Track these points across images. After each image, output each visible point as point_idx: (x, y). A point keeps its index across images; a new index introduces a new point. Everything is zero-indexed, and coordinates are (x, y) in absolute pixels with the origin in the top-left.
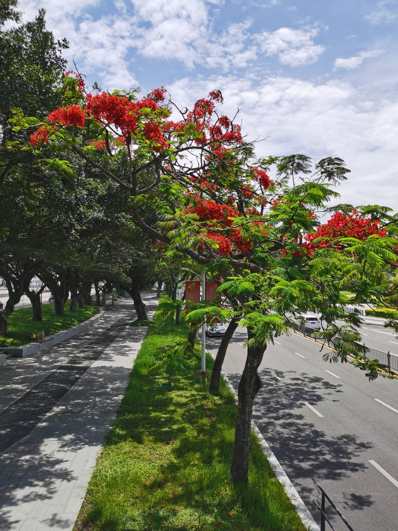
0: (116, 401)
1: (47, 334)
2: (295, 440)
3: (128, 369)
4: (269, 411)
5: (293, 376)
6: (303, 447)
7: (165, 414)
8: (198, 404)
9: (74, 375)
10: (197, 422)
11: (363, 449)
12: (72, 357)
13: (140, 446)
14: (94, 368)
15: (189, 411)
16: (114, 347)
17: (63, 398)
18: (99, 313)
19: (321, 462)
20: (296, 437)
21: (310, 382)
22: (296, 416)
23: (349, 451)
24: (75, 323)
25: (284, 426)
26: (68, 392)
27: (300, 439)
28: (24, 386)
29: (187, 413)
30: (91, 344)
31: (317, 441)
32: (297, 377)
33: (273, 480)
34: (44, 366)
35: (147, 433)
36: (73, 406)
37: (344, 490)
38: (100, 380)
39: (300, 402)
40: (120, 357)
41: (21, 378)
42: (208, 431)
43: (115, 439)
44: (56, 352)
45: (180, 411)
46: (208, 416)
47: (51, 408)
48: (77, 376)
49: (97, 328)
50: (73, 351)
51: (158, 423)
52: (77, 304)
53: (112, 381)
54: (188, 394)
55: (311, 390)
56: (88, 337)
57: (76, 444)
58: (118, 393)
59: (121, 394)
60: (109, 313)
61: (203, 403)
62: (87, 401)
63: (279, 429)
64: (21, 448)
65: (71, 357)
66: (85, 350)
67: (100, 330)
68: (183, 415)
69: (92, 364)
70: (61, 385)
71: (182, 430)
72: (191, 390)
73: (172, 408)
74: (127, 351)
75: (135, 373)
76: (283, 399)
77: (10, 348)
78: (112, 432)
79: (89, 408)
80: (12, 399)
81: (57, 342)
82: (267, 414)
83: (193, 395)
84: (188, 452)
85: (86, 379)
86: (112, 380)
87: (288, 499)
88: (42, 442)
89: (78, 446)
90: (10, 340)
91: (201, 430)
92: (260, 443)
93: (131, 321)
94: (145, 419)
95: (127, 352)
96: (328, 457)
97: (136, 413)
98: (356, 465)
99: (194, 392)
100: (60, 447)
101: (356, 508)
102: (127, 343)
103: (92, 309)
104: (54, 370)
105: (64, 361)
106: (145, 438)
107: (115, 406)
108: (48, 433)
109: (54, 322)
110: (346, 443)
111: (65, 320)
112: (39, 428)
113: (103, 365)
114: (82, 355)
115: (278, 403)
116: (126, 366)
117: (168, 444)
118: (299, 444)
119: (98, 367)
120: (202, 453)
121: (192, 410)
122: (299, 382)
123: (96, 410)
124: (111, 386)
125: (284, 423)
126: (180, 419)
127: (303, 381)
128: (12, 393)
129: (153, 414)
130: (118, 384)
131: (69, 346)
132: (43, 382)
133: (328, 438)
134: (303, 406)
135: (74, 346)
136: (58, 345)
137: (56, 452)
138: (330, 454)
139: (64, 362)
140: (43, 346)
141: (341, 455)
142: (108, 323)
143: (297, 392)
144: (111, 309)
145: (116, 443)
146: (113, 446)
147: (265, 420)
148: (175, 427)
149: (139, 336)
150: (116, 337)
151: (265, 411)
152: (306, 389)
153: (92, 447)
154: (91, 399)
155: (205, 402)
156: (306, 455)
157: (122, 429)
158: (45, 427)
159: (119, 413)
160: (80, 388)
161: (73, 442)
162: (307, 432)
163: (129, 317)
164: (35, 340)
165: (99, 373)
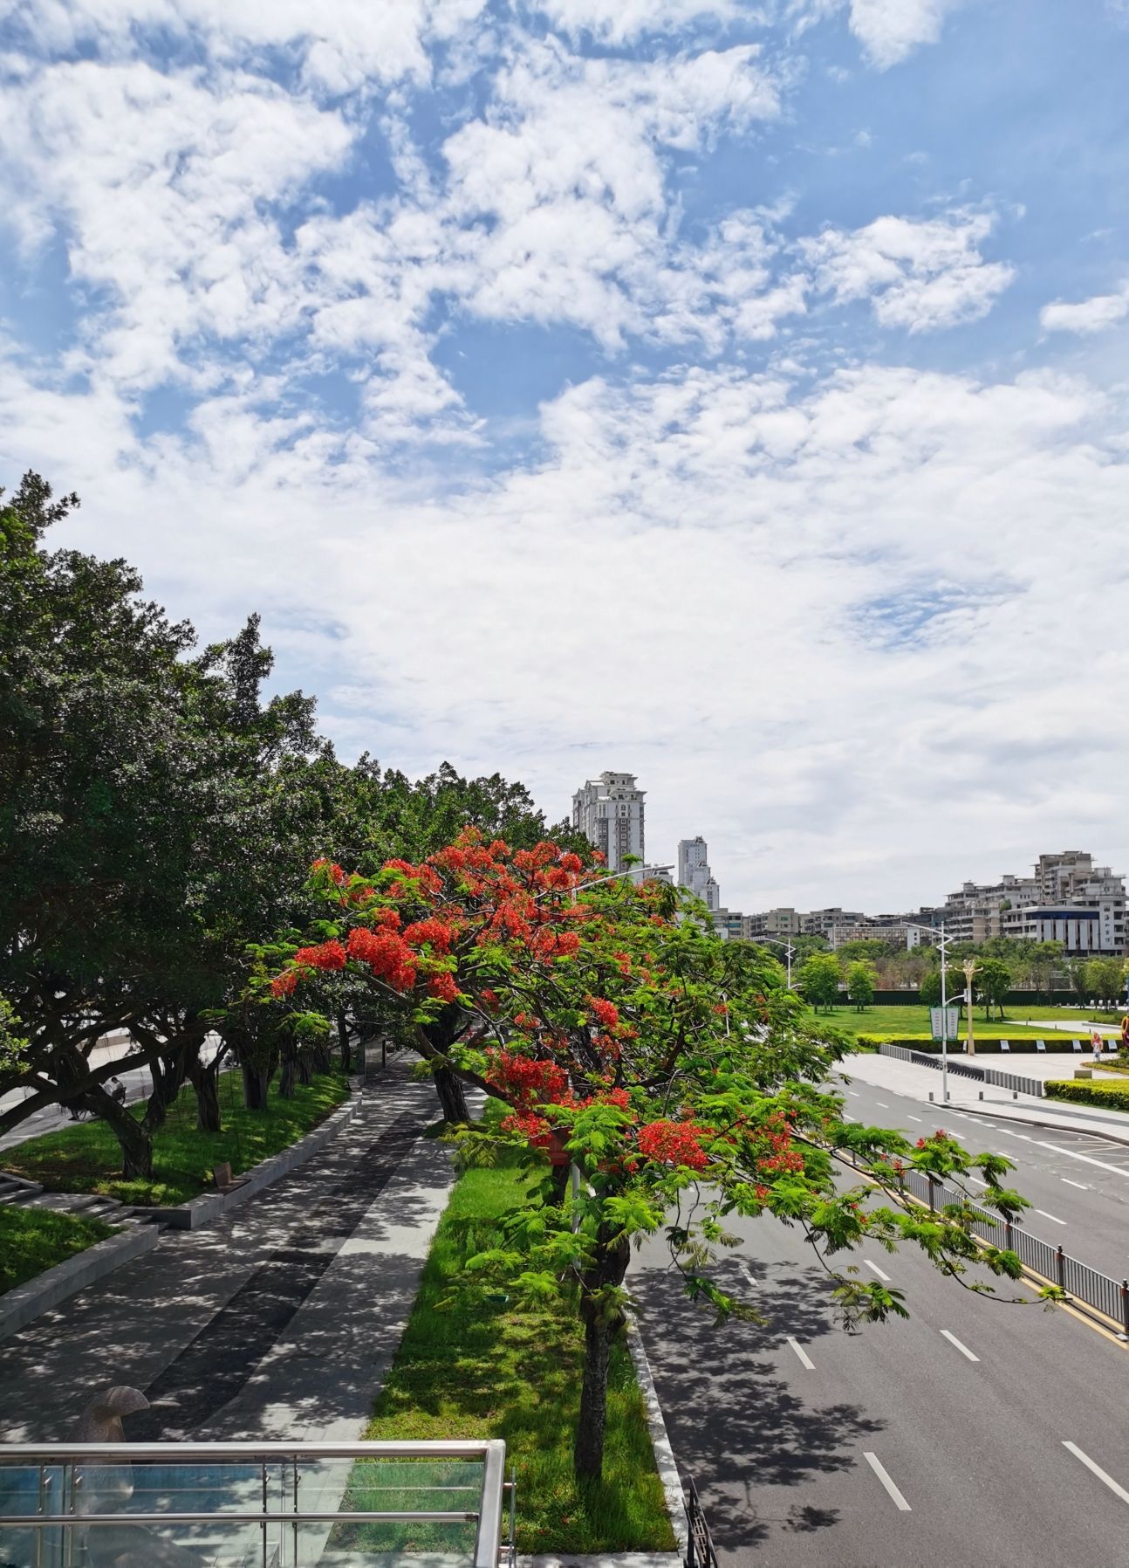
0: (392, 1335)
1: (236, 1171)
2: (738, 1415)
3: (418, 1261)
4: (706, 1355)
5: (787, 1274)
6: (749, 1426)
7: (486, 1361)
8: (552, 1343)
9: (304, 1276)
10: (542, 1378)
11: (864, 1432)
12: (297, 1230)
13: (434, 1419)
14: (346, 1257)
15: (530, 1357)
16: (387, 1201)
17: (289, 1326)
18: (348, 1099)
19: (775, 1455)
20: (743, 1409)
21: (818, 1290)
22: (761, 1366)
23: (837, 1435)
24: (295, 1134)
25: (726, 1387)
26: (297, 1314)
27: (748, 1412)
28: (209, 1300)
29: (527, 1361)
30: (336, 1191)
31: (782, 1417)
32: (792, 1277)
33: (651, 1476)
34: (240, 1253)
35: (448, 1397)
36: (309, 1343)
37: (794, 1502)
38: (360, 1286)
39: (779, 1336)
40: (399, 1228)
41: (198, 1281)
42: (560, 1395)
43: (391, 1407)
44: (261, 1215)
45: (515, 1356)
46: (567, 1367)
47: (270, 1348)
48: (312, 1277)
49: (346, 1146)
50: (296, 1211)
51: (468, 1379)
52: (297, 1077)
53: (385, 1290)
54: (535, 1319)
55: (812, 1309)
56: (327, 1172)
57: (323, 1415)
58: (397, 1316)
59: (401, 1320)
60: (373, 1094)
61: (562, 1340)
62: (335, 1334)
63: (715, 1393)
64: (230, 1419)
65: (294, 1228)
66: (323, 1208)
67: (355, 1151)
68: (520, 1363)
69: (340, 1247)
70: (281, 1298)
71: (512, 1393)
72: (543, 1312)
73: (499, 1350)
74: (416, 1213)
75: (430, 1274)
76: (745, 1330)
77: (162, 1207)
78: (385, 1394)
79: (340, 1348)
80: (193, 1328)
81: (257, 1188)
82: (698, 1362)
83: (546, 1324)
84: (517, 1430)
85: (329, 1283)
86: (381, 1285)
87: (664, 1504)
88: (263, 1410)
89: (327, 1418)
90: (159, 1189)
91: (547, 1394)
92: (649, 1417)
93: (429, 1123)
94: (446, 1371)
95: (417, 1217)
96: (790, 1447)
97: (430, 1359)
98: (836, 1460)
99: (548, 1317)
100: (296, 1420)
101: (804, 1528)
102: (418, 1191)
103: (332, 1085)
104: (263, 1263)
105: (279, 1238)
106: (444, 1406)
107: (390, 1345)
108: (272, 1393)
109: (247, 1132)
110: (839, 1422)
111: (271, 1127)
112: (253, 1385)
113: (364, 1251)
114: (316, 1223)
115: (730, 1338)
116: (413, 1255)
117: (484, 1416)
118: (744, 1422)
119: (353, 1256)
120: (541, 1432)
121: (538, 1354)
122: (795, 1290)
123: (355, 1352)
124: (381, 1302)
125: (729, 1381)
126: (512, 1371)
127: (804, 1286)
128: (189, 1314)
129: (462, 1362)
130: (396, 1297)
131: (286, 1200)
132: (243, 1290)
133: (806, 1411)
134: (781, 1346)
135: (297, 1199)
136: (261, 1196)
137: (290, 1428)
138: (796, 1441)
139: (281, 1243)
140: (232, 1201)
141: (817, 1443)
142: (372, 1129)
143: (781, 1315)
144: (379, 1082)
145: (392, 1413)
146: (387, 1419)
147: (694, 1374)
148: (501, 1387)
149: (446, 1170)
150: (392, 1170)
151: (699, 1355)
152: (803, 1307)
153: (351, 1420)
154: (344, 1329)
155: (566, 1338)
156: (747, 1442)
157: (404, 1389)
158: (263, 1383)
159: (398, 1358)
160: (321, 1306)
161: (316, 1412)
162: (769, 1400)
163: (424, 1107)
164: (212, 1186)
165: (356, 1271)
